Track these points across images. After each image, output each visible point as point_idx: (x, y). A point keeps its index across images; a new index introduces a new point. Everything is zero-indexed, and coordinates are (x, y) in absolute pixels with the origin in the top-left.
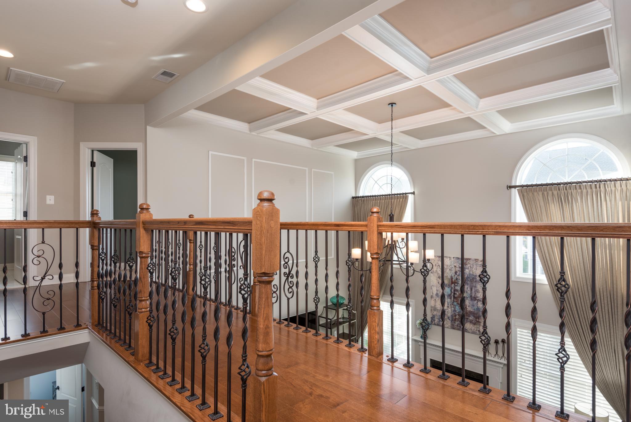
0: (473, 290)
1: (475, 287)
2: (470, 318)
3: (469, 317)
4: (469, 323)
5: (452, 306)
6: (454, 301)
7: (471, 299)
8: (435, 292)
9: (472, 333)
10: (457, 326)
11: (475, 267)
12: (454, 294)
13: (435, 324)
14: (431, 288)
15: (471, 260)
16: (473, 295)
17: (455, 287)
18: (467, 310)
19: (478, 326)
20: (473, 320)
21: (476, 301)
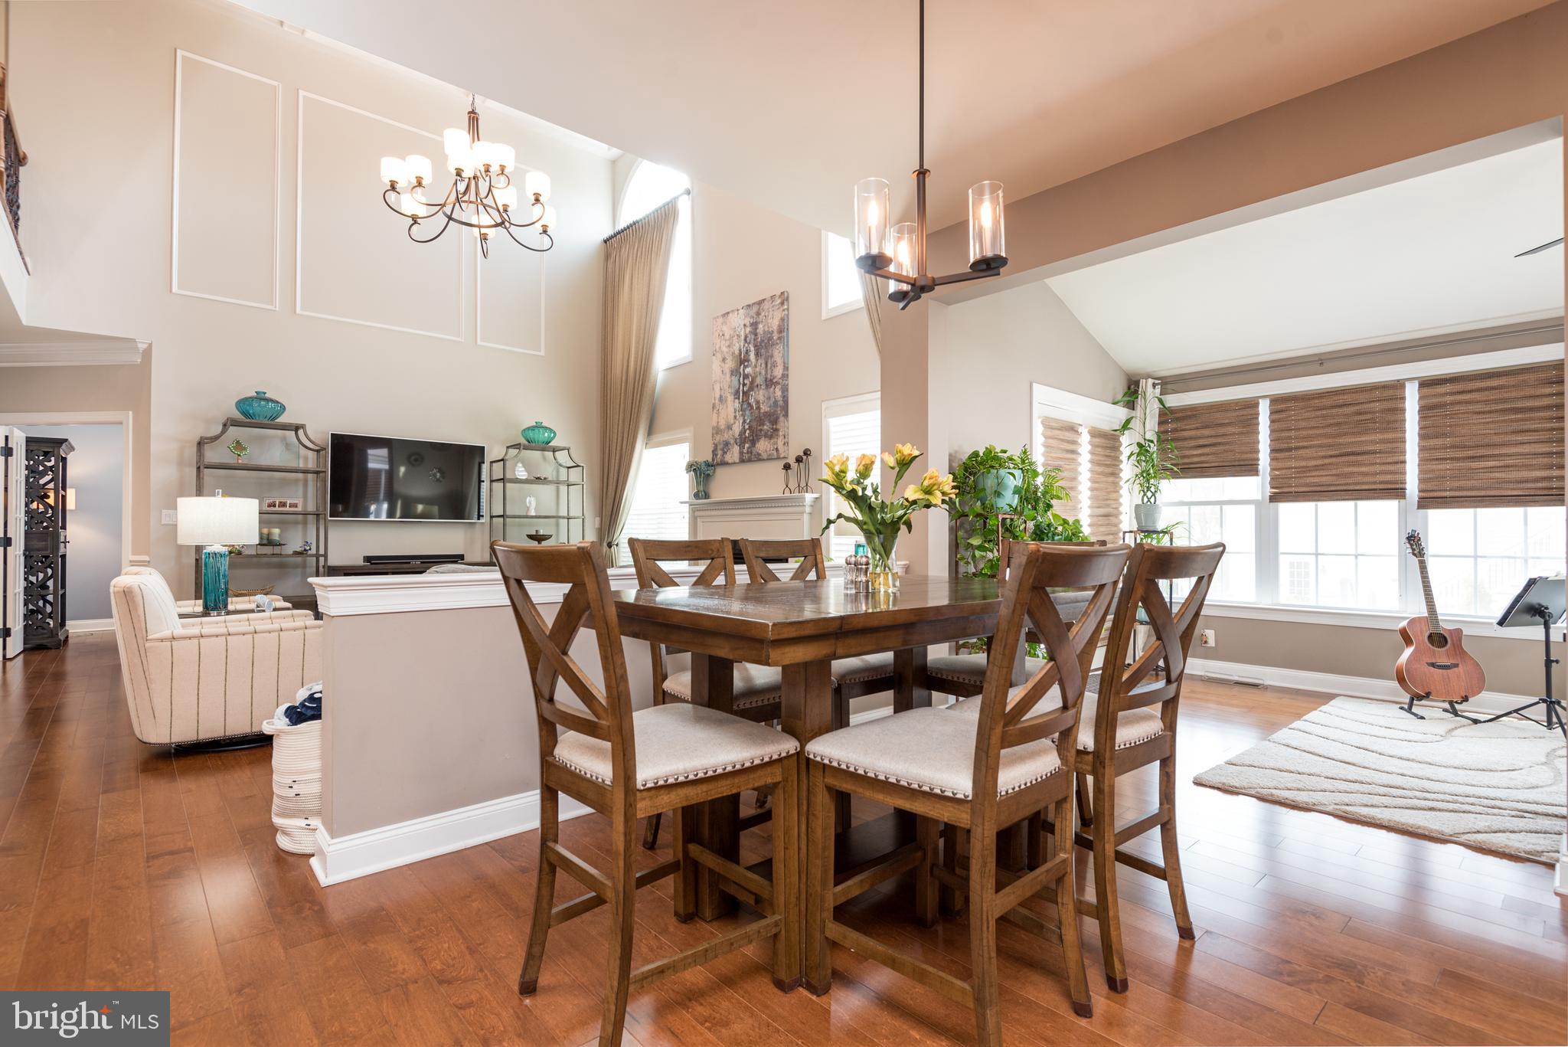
0: (769, 366)
1: (772, 356)
2: (765, 427)
3: (763, 425)
4: (763, 438)
5: (741, 413)
6: (743, 402)
7: (768, 386)
8: (718, 396)
9: (768, 459)
10: (748, 453)
11: (771, 313)
12: (744, 385)
13: (718, 464)
14: (713, 389)
15: (765, 302)
16: (769, 376)
17: (744, 371)
18: (762, 411)
19: (776, 440)
20: (768, 431)
21: (773, 387)
